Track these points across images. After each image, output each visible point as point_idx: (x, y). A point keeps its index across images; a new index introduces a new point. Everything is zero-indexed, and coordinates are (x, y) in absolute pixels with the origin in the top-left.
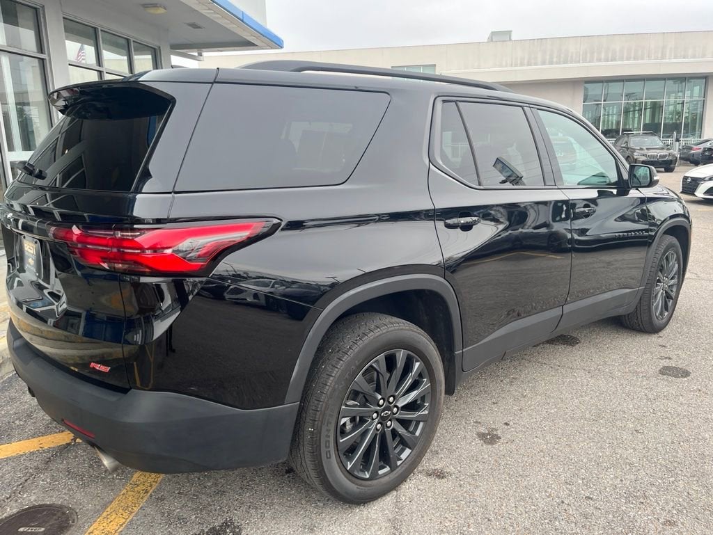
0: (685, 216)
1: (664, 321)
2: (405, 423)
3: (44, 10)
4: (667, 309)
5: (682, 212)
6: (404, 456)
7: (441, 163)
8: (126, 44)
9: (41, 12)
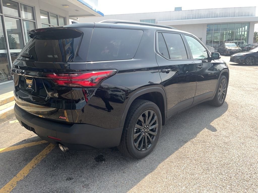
0: (227, 69)
1: (222, 102)
2: (151, 135)
3: (35, 8)
4: (223, 98)
5: (226, 67)
6: (149, 146)
7: (159, 52)
8: (56, 17)
9: (34, 8)
